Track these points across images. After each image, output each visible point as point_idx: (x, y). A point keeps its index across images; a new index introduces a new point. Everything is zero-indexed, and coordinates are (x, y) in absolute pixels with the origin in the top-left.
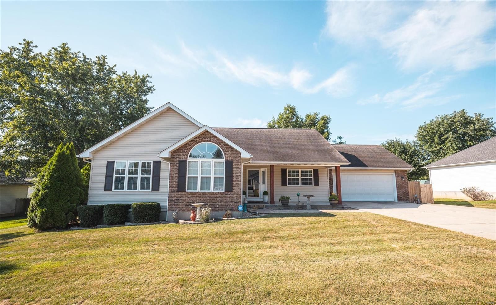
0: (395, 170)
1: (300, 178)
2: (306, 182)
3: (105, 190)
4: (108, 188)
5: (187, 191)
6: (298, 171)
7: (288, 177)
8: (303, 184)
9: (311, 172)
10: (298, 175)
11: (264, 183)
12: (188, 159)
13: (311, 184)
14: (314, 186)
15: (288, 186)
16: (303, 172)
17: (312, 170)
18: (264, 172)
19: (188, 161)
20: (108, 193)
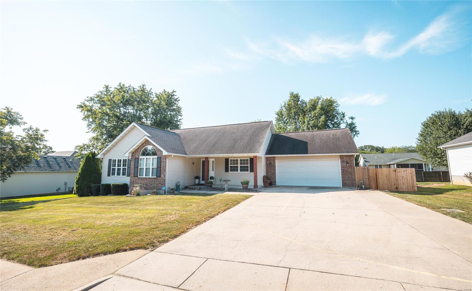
0: (340, 156)
1: (239, 165)
2: (243, 169)
3: (108, 176)
4: (109, 175)
5: (139, 177)
6: (237, 160)
7: (229, 165)
8: (241, 171)
9: (247, 160)
10: (237, 164)
11: (213, 170)
12: (140, 157)
13: (247, 171)
14: (250, 172)
15: (229, 172)
16: (241, 160)
17: (249, 158)
18: (213, 162)
19: (140, 158)
20: (109, 177)
